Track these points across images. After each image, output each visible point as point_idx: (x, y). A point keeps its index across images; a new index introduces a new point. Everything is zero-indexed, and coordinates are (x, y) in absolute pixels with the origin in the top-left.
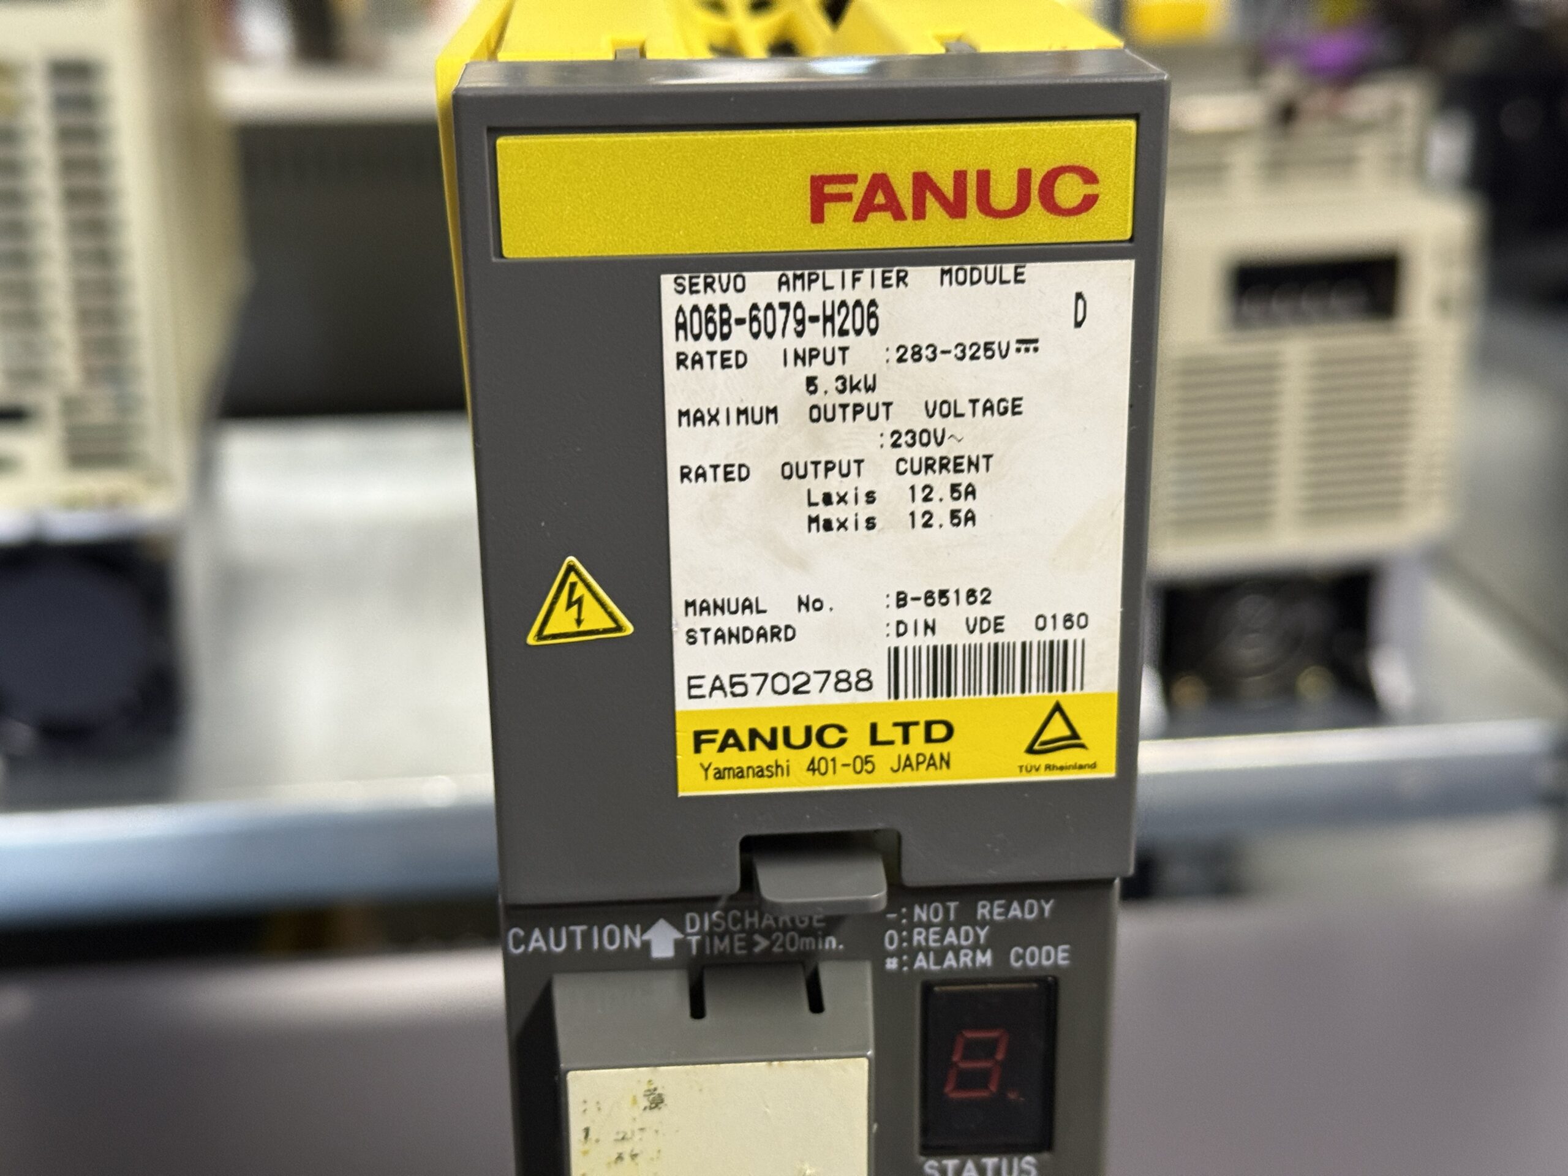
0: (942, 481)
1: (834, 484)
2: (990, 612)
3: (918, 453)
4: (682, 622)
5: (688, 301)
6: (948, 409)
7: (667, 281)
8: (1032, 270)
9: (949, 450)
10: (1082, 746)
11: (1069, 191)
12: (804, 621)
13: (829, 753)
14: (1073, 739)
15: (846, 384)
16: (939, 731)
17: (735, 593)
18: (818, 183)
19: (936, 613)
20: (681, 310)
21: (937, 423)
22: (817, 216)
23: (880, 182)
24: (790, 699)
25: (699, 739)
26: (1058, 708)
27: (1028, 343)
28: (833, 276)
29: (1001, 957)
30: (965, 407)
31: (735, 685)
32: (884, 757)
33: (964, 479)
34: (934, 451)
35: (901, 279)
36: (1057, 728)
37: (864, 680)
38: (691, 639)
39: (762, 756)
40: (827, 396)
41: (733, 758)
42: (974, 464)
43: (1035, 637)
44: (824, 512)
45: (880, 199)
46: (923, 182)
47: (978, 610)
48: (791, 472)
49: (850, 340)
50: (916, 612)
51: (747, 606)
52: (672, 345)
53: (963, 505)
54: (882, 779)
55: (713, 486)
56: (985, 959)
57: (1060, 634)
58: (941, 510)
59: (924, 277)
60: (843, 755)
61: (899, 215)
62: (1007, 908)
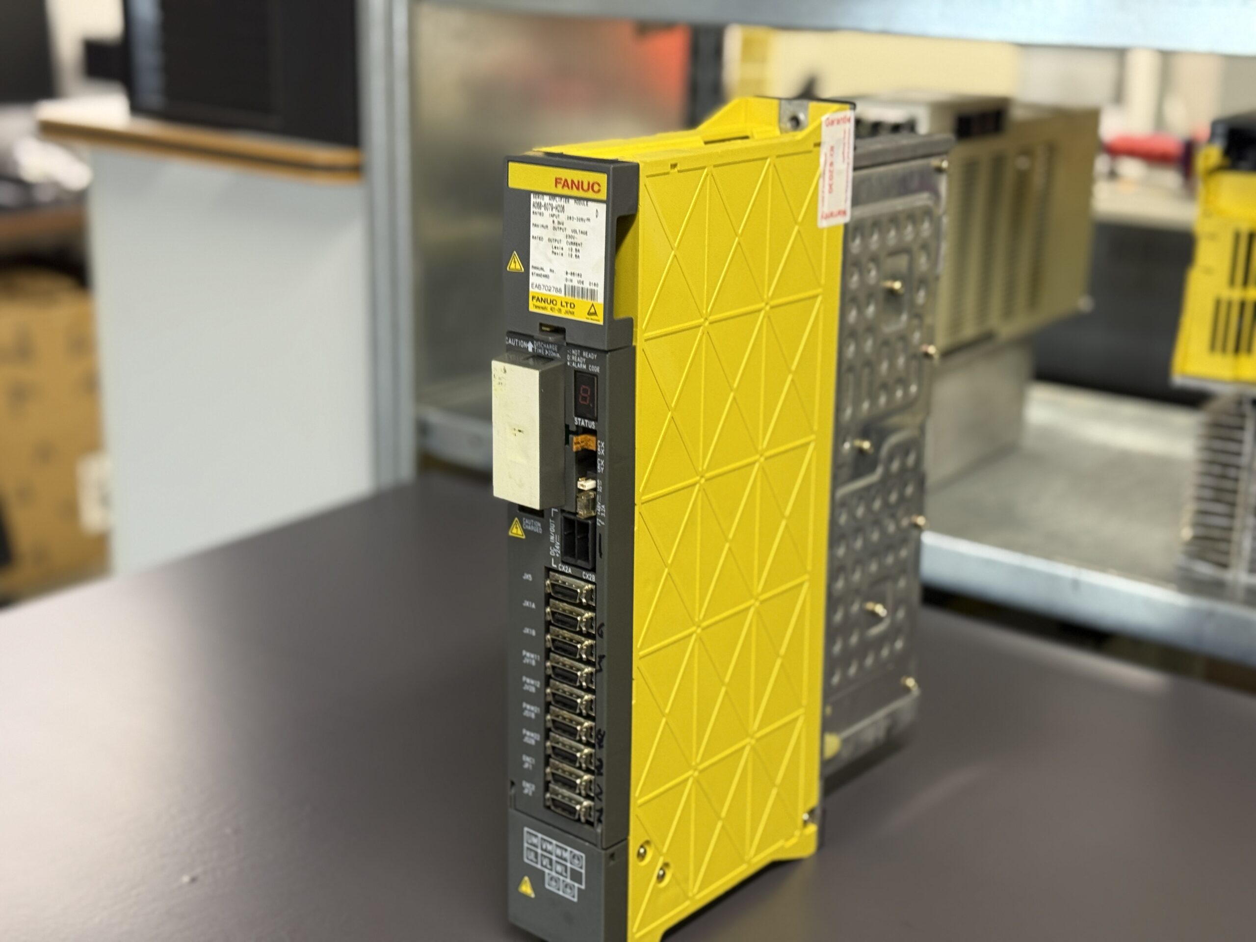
0: (574, 247)
1: (556, 244)
2: (582, 279)
3: (570, 240)
4: (531, 270)
5: (535, 200)
6: (575, 231)
7: (532, 196)
8: (590, 203)
9: (575, 241)
10: (597, 315)
11: (596, 188)
12: (551, 274)
13: (554, 306)
14: (595, 314)
15: (559, 223)
16: (572, 306)
17: (539, 266)
18: (556, 179)
19: (572, 277)
20: (534, 202)
21: (573, 234)
22: (556, 186)
23: (566, 181)
24: (548, 292)
25: (533, 298)
26: (593, 305)
27: (588, 220)
28: (557, 199)
29: (587, 367)
30: (578, 231)
31: (538, 287)
32: (563, 310)
33: (578, 248)
34: (573, 241)
35: (568, 201)
36: (592, 310)
37: (559, 291)
38: (533, 274)
39: (542, 304)
40: (556, 225)
41: (538, 304)
42: (579, 245)
43: (589, 287)
44: (554, 250)
45: (566, 184)
46: (573, 182)
47: (579, 279)
48: (550, 240)
49: (560, 213)
50: (569, 277)
51: (542, 269)
52: (532, 209)
53: (578, 254)
54: (563, 315)
55: (538, 240)
56: (585, 367)
57: (593, 287)
58: (574, 253)
59: (572, 201)
60: (556, 308)
61: (568, 188)
62: (588, 355)
